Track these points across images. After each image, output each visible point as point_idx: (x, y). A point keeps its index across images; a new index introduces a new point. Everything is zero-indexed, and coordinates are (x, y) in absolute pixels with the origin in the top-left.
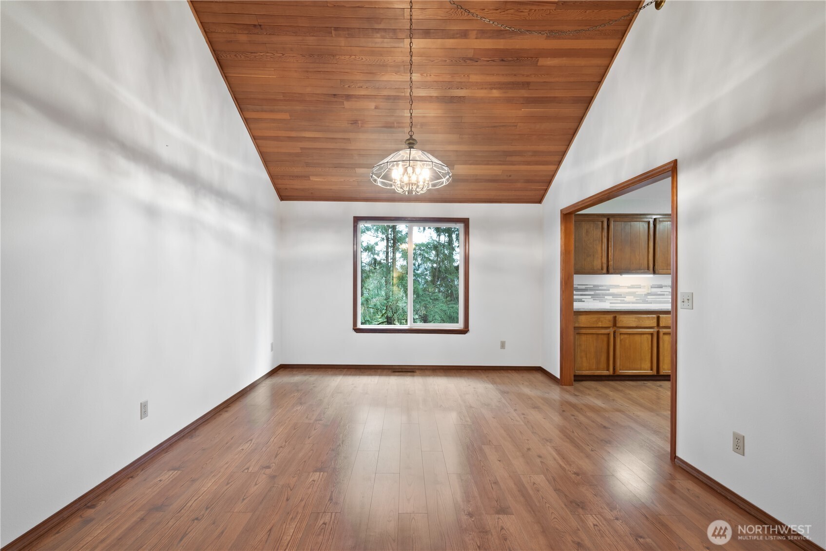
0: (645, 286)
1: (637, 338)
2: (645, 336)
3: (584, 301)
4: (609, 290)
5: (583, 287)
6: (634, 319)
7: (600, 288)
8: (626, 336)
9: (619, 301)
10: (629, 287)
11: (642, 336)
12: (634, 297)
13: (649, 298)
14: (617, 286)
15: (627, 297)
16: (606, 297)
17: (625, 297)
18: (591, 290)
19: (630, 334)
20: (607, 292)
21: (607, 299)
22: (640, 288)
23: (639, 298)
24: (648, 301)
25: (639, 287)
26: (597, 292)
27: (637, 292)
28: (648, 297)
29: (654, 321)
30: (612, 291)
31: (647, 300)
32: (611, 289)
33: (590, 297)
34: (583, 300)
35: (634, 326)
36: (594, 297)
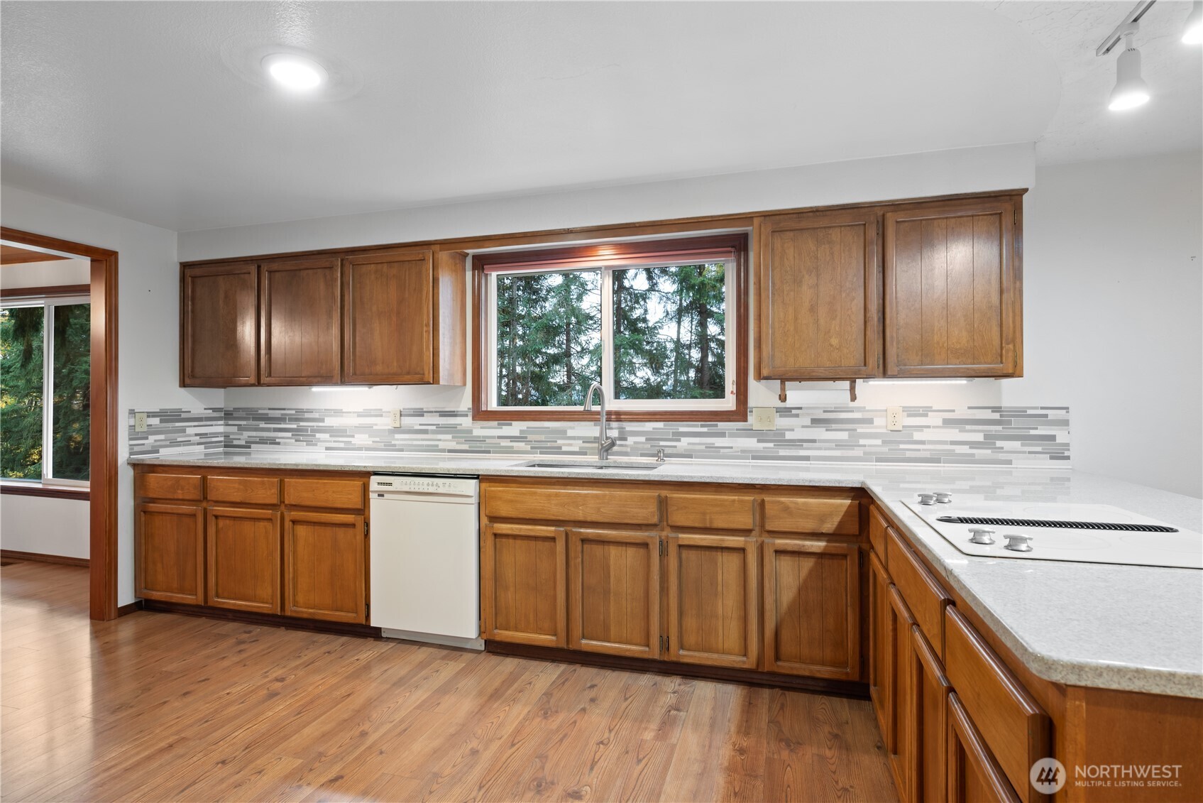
0: (390, 412)
1: (248, 527)
2: (262, 524)
3: (279, 443)
4: (322, 420)
5: (277, 414)
6: (236, 486)
7: (307, 415)
8: (227, 522)
9: (342, 445)
10: (360, 415)
11: (257, 524)
12: (370, 437)
13: (397, 440)
14: (338, 413)
15: (356, 436)
16: (318, 435)
17: (353, 436)
18: (293, 420)
19: (235, 518)
20: (321, 424)
21: (319, 441)
22: (381, 416)
23: (378, 439)
24: (395, 445)
25: (379, 414)
26: (302, 424)
27: (376, 425)
28: (397, 436)
29: (273, 491)
30: (329, 422)
31: (393, 442)
32: (326, 419)
33: (289, 434)
34: (277, 440)
35: (238, 499)
36: (298, 434)
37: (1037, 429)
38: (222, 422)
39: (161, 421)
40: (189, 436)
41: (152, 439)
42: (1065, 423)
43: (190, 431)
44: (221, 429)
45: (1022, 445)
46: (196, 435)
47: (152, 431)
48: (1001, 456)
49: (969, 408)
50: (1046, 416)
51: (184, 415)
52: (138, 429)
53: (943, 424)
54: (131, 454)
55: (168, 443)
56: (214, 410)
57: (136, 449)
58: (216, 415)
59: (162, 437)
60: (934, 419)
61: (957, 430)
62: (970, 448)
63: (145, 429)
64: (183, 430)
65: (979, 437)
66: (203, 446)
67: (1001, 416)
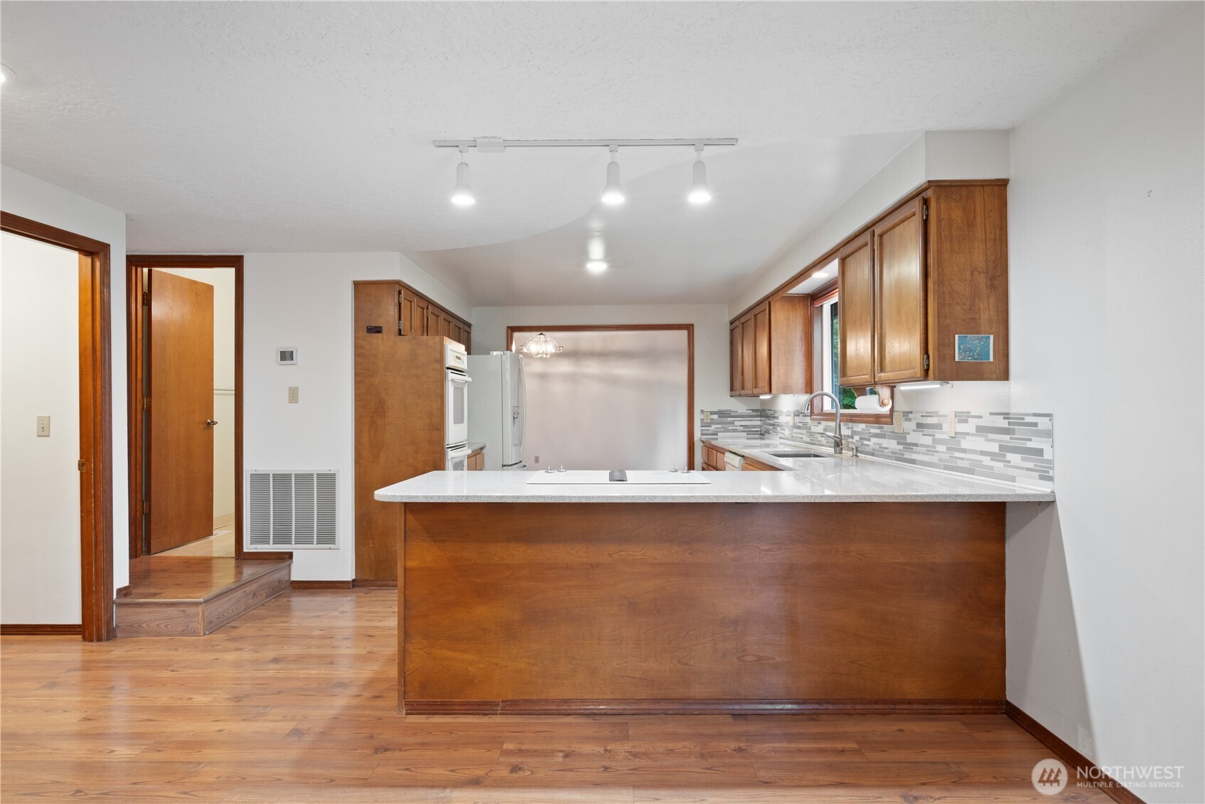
21: (778, 432)
23: (790, 432)
33: (772, 428)
37: (1030, 440)
38: (759, 419)
39: (719, 417)
40: (737, 426)
41: (713, 427)
42: (1049, 434)
43: (736, 423)
44: (758, 423)
45: (1023, 459)
46: (741, 426)
47: (713, 422)
48: (1011, 472)
49: (991, 414)
50: (1035, 425)
51: (733, 414)
52: (705, 421)
53: (976, 431)
54: (702, 435)
55: (723, 430)
56: (753, 410)
57: (704, 432)
58: (754, 414)
59: (720, 426)
60: (970, 427)
61: (983, 439)
62: (992, 459)
63: (709, 421)
64: (732, 423)
65: (994, 448)
66: (745, 433)
67: (1009, 424)
